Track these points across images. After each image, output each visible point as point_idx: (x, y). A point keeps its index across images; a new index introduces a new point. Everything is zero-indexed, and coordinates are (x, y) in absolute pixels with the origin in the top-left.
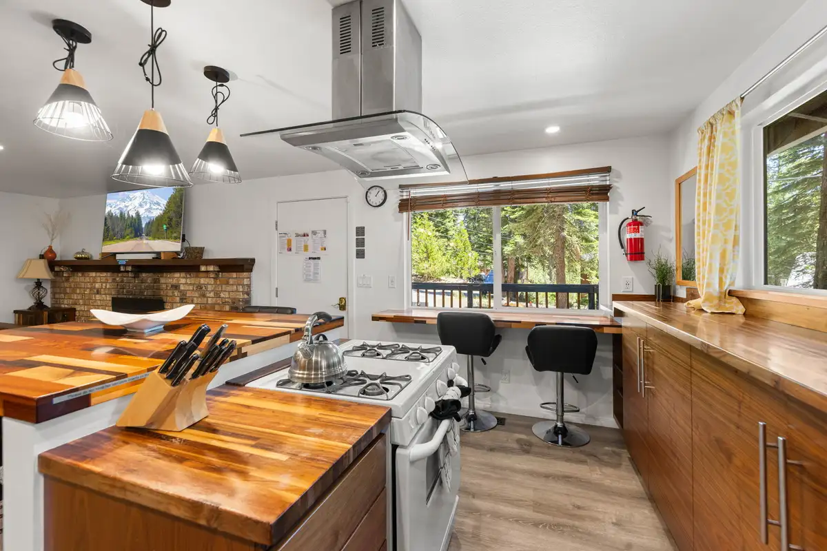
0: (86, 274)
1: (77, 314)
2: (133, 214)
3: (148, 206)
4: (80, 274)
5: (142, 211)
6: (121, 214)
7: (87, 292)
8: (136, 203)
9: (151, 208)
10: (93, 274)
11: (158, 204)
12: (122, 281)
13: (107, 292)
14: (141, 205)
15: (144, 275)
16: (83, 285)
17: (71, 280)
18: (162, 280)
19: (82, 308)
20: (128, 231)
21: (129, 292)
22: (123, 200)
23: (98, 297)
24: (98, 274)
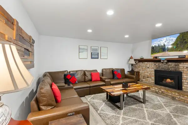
0: (143, 63)
1: (140, 73)
2: (162, 45)
3: (168, 41)
4: (141, 63)
5: (166, 44)
6: (159, 45)
7: (144, 67)
8: (164, 41)
9: (169, 42)
10: (147, 63)
11: (172, 40)
12: (159, 65)
13: (152, 68)
14: (165, 42)
15: (170, 63)
16: (142, 66)
17: (138, 64)
18: (180, 65)
19: (142, 72)
20: (161, 50)
21: (162, 68)
22: (159, 41)
23: (148, 69)
24: (148, 63)
